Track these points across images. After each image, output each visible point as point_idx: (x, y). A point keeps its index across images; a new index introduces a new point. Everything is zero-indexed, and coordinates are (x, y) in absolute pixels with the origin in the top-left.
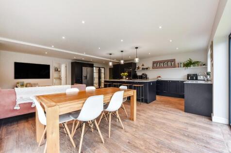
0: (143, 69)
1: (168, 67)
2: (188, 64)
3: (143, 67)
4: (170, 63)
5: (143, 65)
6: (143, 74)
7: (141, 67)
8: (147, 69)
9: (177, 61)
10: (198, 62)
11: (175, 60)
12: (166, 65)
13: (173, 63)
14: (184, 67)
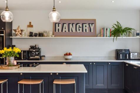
0: (31, 34)
1: (83, 34)
2: (117, 32)
3: (30, 30)
4: (87, 25)
5: (30, 26)
6: (32, 47)
7: (27, 31)
8: (41, 35)
9: (99, 24)
10: (130, 29)
11: (95, 20)
12: (81, 29)
13: (92, 28)
14: (111, 36)
